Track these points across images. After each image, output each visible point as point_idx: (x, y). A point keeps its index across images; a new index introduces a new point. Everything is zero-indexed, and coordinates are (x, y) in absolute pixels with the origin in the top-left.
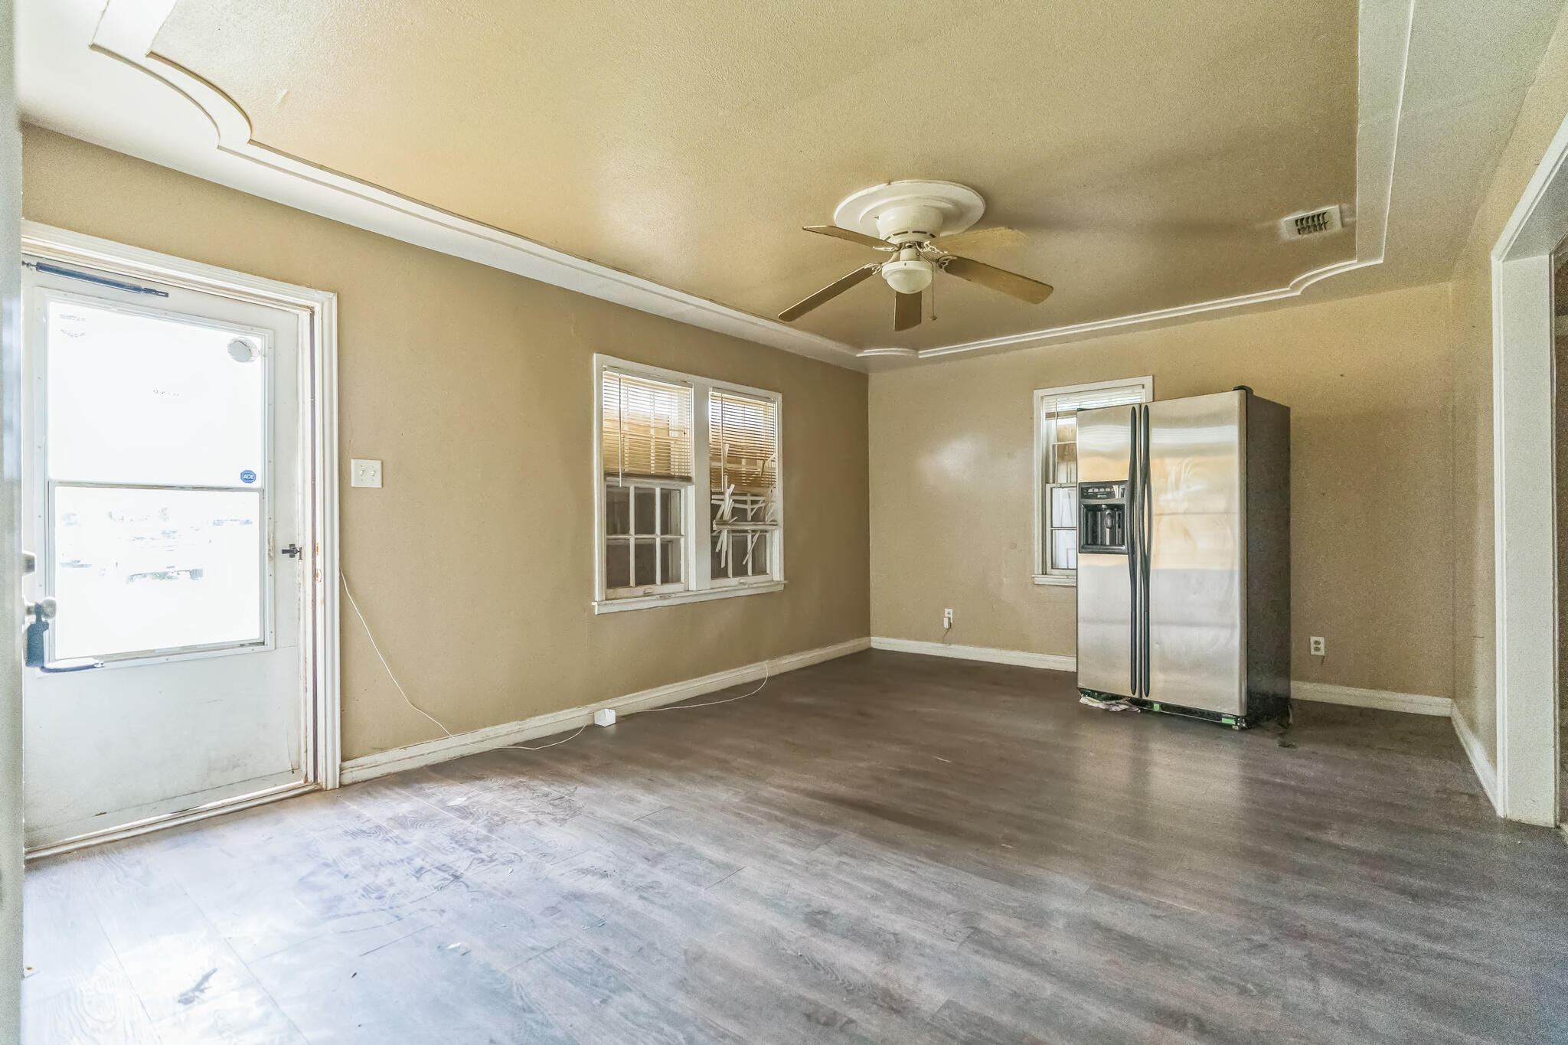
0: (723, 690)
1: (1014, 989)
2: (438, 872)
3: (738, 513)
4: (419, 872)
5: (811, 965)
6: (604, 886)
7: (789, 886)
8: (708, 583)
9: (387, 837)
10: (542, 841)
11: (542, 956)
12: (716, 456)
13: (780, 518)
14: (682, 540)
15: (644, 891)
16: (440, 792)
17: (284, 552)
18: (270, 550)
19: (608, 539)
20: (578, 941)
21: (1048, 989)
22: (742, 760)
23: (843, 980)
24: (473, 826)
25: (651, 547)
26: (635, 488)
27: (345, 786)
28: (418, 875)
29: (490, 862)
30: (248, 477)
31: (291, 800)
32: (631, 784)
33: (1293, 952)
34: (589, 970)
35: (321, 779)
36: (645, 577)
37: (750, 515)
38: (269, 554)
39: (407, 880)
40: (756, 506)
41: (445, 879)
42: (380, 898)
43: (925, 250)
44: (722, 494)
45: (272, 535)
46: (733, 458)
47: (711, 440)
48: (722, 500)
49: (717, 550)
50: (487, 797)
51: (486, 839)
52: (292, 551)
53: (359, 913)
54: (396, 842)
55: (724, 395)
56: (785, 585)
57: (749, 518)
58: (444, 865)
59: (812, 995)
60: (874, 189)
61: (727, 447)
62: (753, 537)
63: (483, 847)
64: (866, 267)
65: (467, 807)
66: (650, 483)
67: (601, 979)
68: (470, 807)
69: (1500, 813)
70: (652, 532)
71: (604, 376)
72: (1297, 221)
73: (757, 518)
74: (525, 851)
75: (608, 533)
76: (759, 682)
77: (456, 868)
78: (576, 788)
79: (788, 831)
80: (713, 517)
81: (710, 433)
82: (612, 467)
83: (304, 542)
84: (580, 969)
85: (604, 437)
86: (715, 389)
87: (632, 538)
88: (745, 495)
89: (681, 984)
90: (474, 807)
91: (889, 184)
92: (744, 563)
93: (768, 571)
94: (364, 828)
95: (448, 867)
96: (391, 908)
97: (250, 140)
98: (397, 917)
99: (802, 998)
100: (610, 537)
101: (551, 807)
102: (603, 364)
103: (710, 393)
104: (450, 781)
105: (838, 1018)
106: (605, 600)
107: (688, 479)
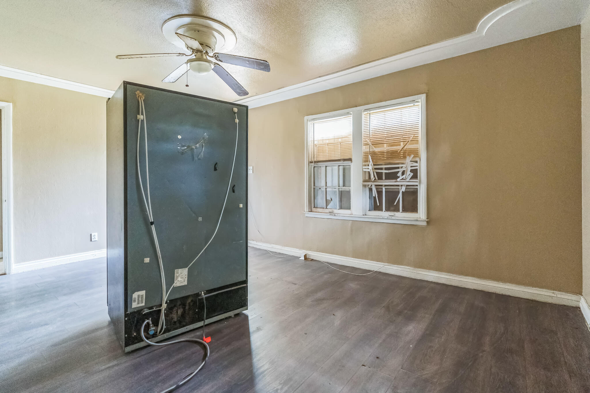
48: (369, 169)
56: (427, 222)
71: (309, 124)
86: (367, 110)
92: (396, 204)
106: (309, 212)
107: (350, 160)
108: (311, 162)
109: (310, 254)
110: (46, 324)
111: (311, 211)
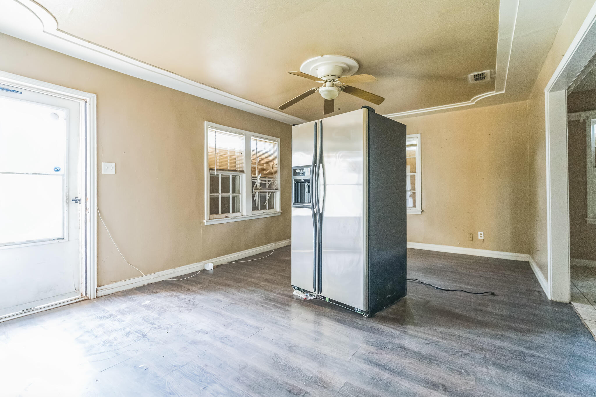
0: (256, 255)
1: (372, 376)
2: (136, 333)
3: (263, 185)
4: (128, 334)
5: (291, 369)
6: (206, 338)
7: (282, 335)
8: (250, 213)
9: (115, 319)
10: (181, 319)
11: (179, 369)
12: (254, 163)
13: (279, 187)
14: (240, 196)
15: (223, 339)
16: (139, 299)
17: (73, 200)
18: (66, 200)
19: (210, 195)
20: (194, 362)
21: (386, 375)
22: (264, 283)
23: (304, 375)
24: (152, 313)
25: (228, 198)
26: (222, 175)
27: (99, 297)
28: (127, 335)
29: (159, 328)
30: (57, 170)
31: (75, 304)
32: (219, 294)
33: (478, 356)
34: (199, 375)
35: (88, 295)
36: (225, 210)
37: (267, 186)
38: (66, 202)
39: (122, 337)
40: (270, 182)
41: (139, 336)
42: (110, 346)
43: (336, 83)
44: (256, 177)
45: (67, 194)
46: (261, 163)
47: (252, 156)
48: (257, 180)
49: (254, 200)
50: (159, 301)
51: (158, 319)
52: (76, 200)
53: (101, 353)
54: (119, 321)
55: (257, 139)
56: (281, 213)
57: (267, 187)
58: (139, 330)
59: (291, 382)
60: (316, 58)
61: (258, 159)
62: (269, 194)
63: (156, 322)
64: (313, 89)
65: (150, 305)
66: (227, 173)
67: (204, 378)
68: (152, 305)
69: (549, 298)
70: (229, 192)
71: (209, 130)
72: (474, 76)
73: (270, 187)
74: (173, 323)
75: (211, 193)
76: (270, 251)
77: (144, 332)
78: (196, 296)
79: (282, 312)
80: (253, 186)
81: (252, 154)
82: (212, 166)
83: (81, 196)
84: (195, 375)
85: (209, 155)
86: (254, 136)
87: (220, 195)
88: (266, 178)
89: (238, 380)
90: (153, 305)
91: (322, 56)
92: (265, 205)
93: (274, 208)
94: (106, 315)
95: (141, 331)
96: (115, 350)
97: (57, 29)
98: (117, 354)
99: (287, 383)
100: (210, 194)
101: (185, 304)
102: (208, 125)
103: (252, 138)
104: (144, 294)
105: (302, 391)
106: (209, 219)
107: (243, 172)
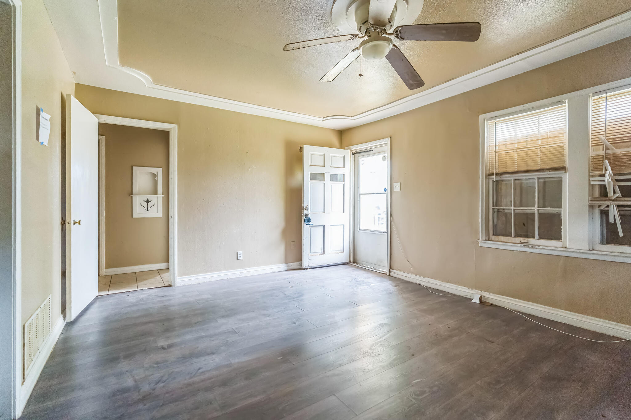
26: (515, 180)
27: (390, 276)
36: (524, 232)
71: (487, 124)
86: (596, 93)
87: (512, 209)
102: (485, 119)
106: (486, 240)
107: (563, 169)
108: (490, 175)
109: (487, 297)
110: (213, 353)
111: (489, 240)
